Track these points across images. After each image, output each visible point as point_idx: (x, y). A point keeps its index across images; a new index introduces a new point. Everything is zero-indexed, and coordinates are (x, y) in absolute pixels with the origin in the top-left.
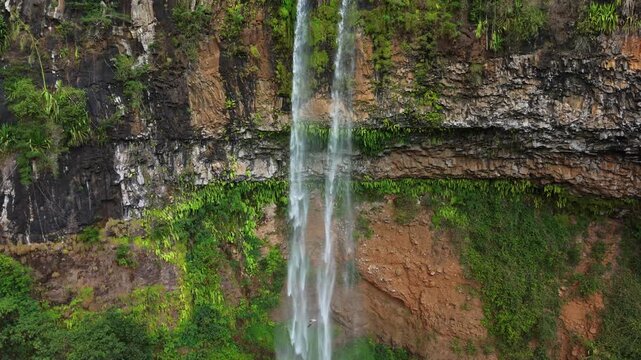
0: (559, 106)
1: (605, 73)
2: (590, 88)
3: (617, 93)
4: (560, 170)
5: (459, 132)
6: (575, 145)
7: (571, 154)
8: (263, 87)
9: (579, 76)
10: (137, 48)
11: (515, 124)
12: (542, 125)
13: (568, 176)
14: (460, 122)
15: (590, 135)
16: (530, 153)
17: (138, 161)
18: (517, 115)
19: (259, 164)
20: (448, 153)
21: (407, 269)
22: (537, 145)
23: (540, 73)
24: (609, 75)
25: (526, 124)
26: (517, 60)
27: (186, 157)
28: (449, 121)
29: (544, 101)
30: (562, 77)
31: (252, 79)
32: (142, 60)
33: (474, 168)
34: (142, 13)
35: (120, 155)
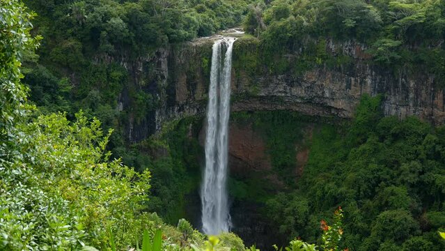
0: (293, 90)
2: (300, 85)
3: (308, 87)
4: (295, 107)
5: (262, 97)
6: (298, 101)
7: (297, 103)
8: (199, 86)
9: (297, 81)
10: (163, 77)
11: (280, 94)
12: (288, 95)
13: (297, 110)
14: (263, 94)
15: (302, 98)
16: (285, 103)
17: (161, 114)
18: (280, 92)
19: (192, 110)
20: (258, 102)
21: (243, 146)
22: (287, 100)
23: (286, 81)
24: (305, 82)
25: (283, 95)
26: (280, 77)
27: (173, 111)
28: (258, 94)
29: (288, 88)
30: (293, 82)
31: (195, 84)
32: (165, 81)
33: (266, 107)
34: (164, 66)
35: (157, 113)
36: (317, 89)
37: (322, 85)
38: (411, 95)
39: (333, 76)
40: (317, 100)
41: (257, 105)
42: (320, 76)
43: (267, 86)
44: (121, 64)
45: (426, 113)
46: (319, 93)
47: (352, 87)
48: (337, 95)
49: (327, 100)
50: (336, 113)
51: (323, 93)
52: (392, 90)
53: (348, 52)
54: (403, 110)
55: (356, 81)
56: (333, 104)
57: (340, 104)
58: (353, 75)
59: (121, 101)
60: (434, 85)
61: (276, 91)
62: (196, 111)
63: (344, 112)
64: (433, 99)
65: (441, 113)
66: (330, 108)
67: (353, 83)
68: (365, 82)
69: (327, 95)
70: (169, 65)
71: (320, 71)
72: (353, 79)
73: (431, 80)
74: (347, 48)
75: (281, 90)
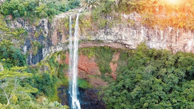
0: (108, 37)
1: (113, 32)
2: (111, 34)
3: (115, 35)
4: (109, 45)
5: (93, 41)
6: (110, 42)
7: (110, 43)
8: (63, 36)
9: (109, 33)
10: (45, 33)
11: (101, 39)
12: (105, 39)
13: (110, 46)
14: (94, 39)
15: (112, 40)
17: (45, 50)
18: (102, 38)
19: (60, 48)
20: (91, 43)
21: (85, 64)
22: (105, 42)
23: (104, 32)
25: (103, 39)
26: (101, 31)
27: (51, 48)
28: (91, 39)
29: (105, 36)
30: (107, 33)
31: (61, 36)
32: (47, 35)
33: (96, 45)
34: (46, 28)
35: (43, 50)
36: (119, 36)
37: (121, 34)
38: (162, 38)
39: (126, 30)
40: (119, 41)
41: (91, 45)
42: (120, 30)
43: (95, 35)
44: (25, 27)
45: (168, 45)
46: (120, 38)
47: (135, 35)
48: (128, 38)
49: (124, 41)
50: (128, 47)
51: (122, 38)
52: (153, 36)
53: (132, 19)
54: (158, 44)
55: (137, 32)
56: (126, 43)
57: (129, 43)
58: (135, 29)
59: (26, 44)
60: (171, 32)
61: (99, 37)
62: (62, 48)
63: (131, 46)
64: (171, 39)
65: (175, 45)
66: (125, 44)
67: (135, 33)
68: (141, 33)
69: (124, 38)
70: (48, 27)
71: (120, 28)
72: (135, 31)
73: (170, 30)
74: (132, 17)
75: (102, 37)
